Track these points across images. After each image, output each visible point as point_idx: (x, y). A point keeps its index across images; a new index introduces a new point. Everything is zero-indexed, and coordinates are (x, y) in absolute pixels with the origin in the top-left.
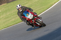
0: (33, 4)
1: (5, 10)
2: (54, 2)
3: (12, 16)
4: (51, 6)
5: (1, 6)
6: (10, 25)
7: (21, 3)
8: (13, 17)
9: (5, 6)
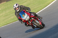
0: (31, 3)
1: (4, 8)
2: (51, 1)
3: (11, 13)
4: (49, 4)
5: (1, 4)
6: (9, 22)
7: (20, 2)
8: (12, 15)
9: (5, 5)
